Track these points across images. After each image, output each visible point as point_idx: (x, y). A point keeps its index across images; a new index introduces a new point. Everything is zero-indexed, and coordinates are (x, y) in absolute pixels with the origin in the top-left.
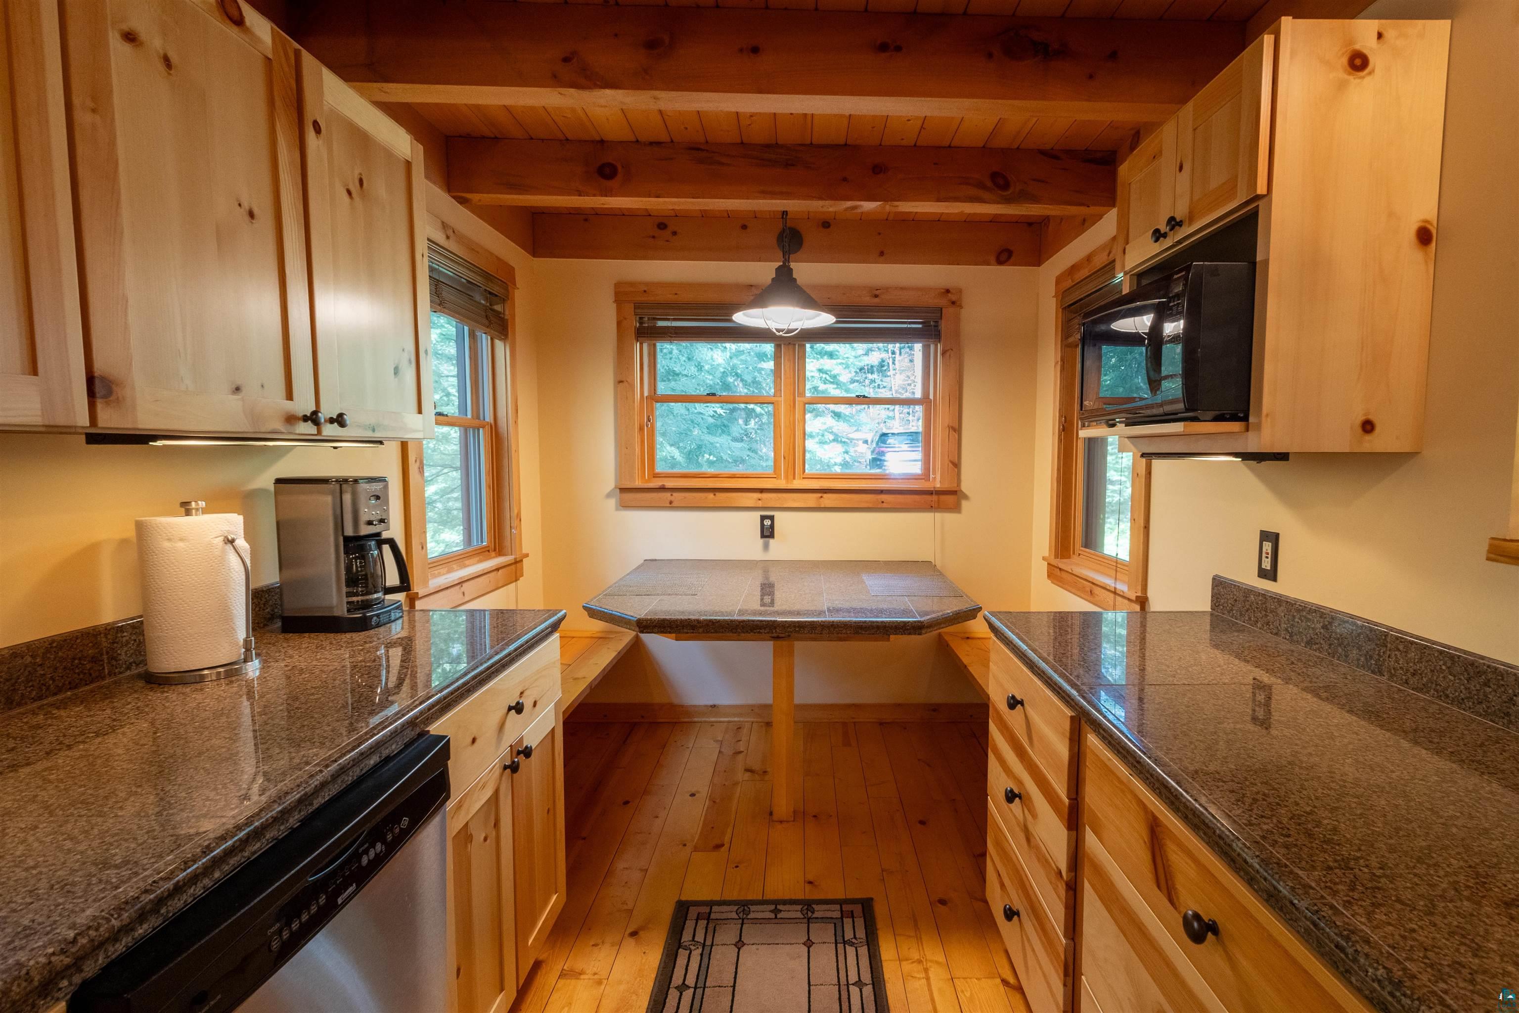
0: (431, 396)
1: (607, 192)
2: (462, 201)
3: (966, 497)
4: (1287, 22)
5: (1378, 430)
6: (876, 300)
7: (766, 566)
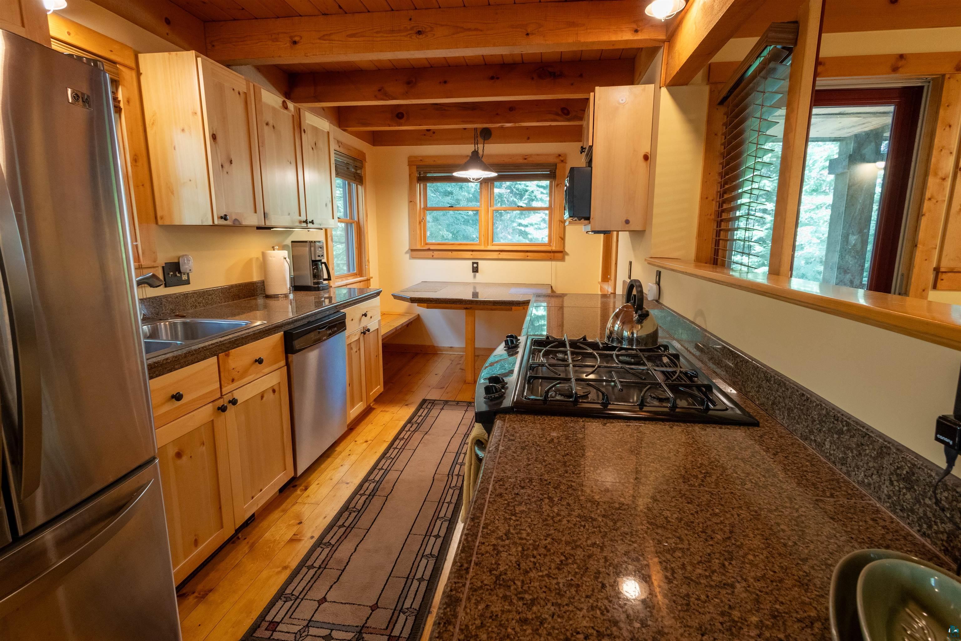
0: (337, 215)
1: (400, 125)
2: (344, 130)
3: (567, 254)
4: (597, 88)
5: (631, 223)
6: (526, 161)
7: (475, 285)
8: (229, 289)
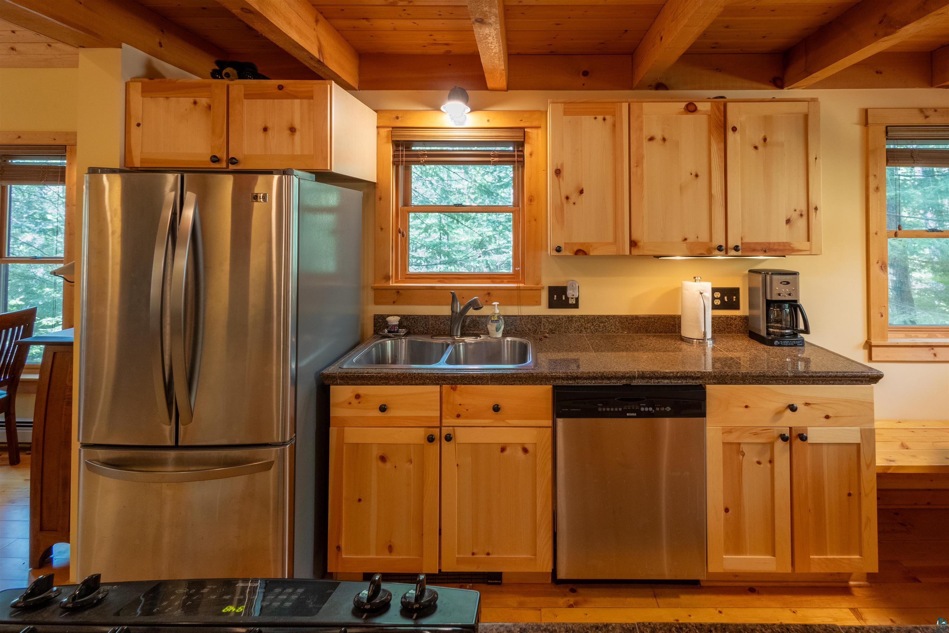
8: (632, 320)
